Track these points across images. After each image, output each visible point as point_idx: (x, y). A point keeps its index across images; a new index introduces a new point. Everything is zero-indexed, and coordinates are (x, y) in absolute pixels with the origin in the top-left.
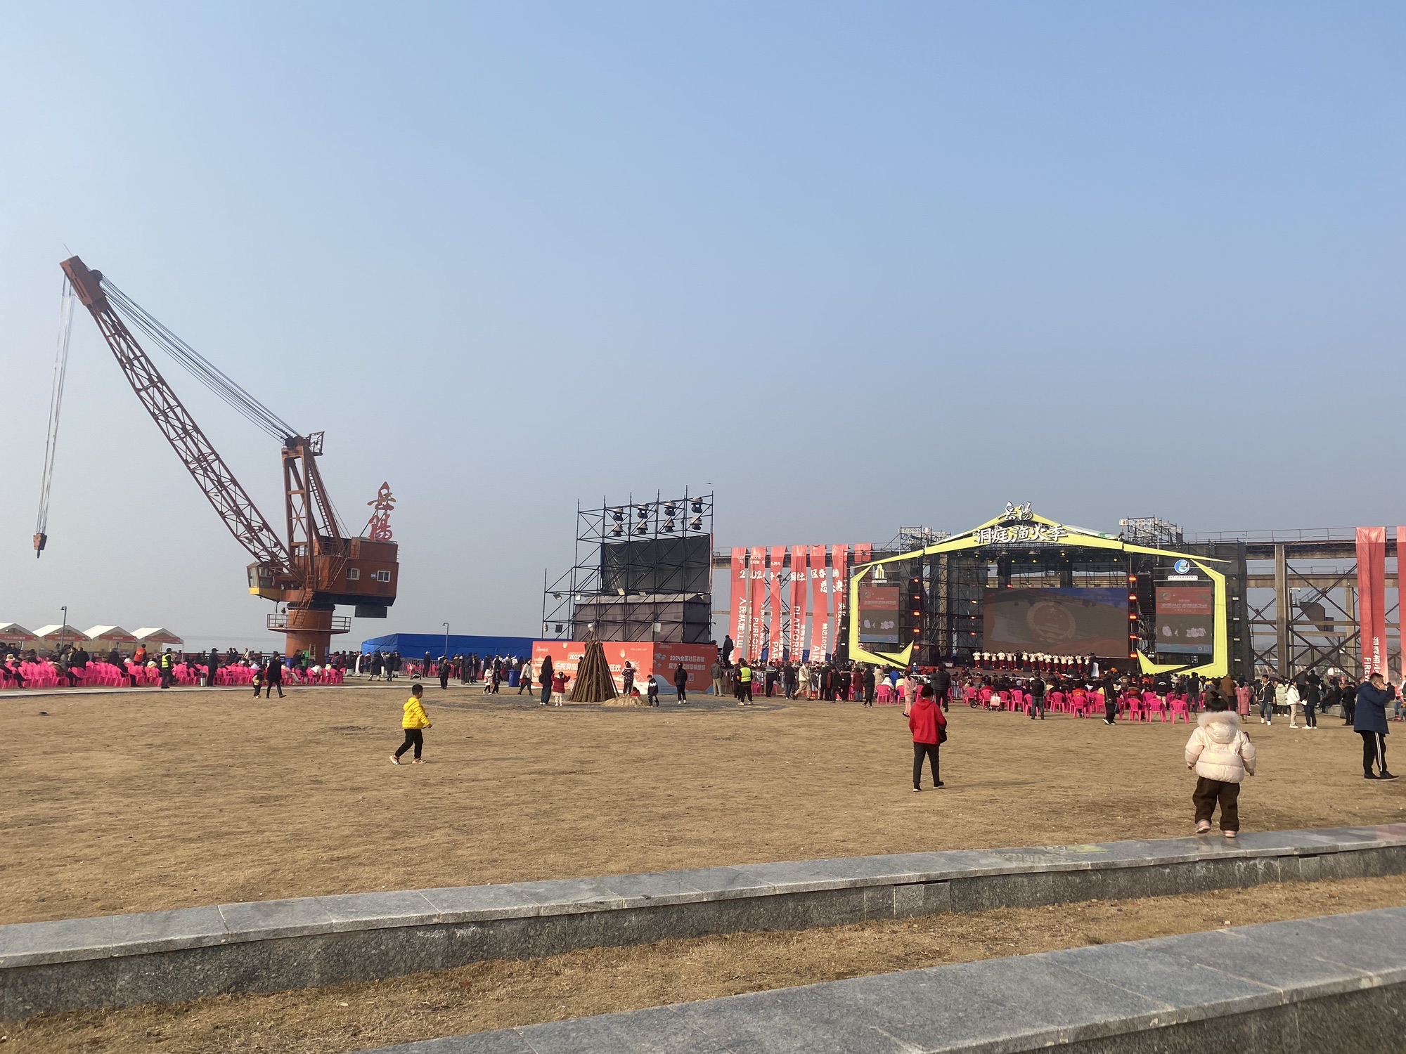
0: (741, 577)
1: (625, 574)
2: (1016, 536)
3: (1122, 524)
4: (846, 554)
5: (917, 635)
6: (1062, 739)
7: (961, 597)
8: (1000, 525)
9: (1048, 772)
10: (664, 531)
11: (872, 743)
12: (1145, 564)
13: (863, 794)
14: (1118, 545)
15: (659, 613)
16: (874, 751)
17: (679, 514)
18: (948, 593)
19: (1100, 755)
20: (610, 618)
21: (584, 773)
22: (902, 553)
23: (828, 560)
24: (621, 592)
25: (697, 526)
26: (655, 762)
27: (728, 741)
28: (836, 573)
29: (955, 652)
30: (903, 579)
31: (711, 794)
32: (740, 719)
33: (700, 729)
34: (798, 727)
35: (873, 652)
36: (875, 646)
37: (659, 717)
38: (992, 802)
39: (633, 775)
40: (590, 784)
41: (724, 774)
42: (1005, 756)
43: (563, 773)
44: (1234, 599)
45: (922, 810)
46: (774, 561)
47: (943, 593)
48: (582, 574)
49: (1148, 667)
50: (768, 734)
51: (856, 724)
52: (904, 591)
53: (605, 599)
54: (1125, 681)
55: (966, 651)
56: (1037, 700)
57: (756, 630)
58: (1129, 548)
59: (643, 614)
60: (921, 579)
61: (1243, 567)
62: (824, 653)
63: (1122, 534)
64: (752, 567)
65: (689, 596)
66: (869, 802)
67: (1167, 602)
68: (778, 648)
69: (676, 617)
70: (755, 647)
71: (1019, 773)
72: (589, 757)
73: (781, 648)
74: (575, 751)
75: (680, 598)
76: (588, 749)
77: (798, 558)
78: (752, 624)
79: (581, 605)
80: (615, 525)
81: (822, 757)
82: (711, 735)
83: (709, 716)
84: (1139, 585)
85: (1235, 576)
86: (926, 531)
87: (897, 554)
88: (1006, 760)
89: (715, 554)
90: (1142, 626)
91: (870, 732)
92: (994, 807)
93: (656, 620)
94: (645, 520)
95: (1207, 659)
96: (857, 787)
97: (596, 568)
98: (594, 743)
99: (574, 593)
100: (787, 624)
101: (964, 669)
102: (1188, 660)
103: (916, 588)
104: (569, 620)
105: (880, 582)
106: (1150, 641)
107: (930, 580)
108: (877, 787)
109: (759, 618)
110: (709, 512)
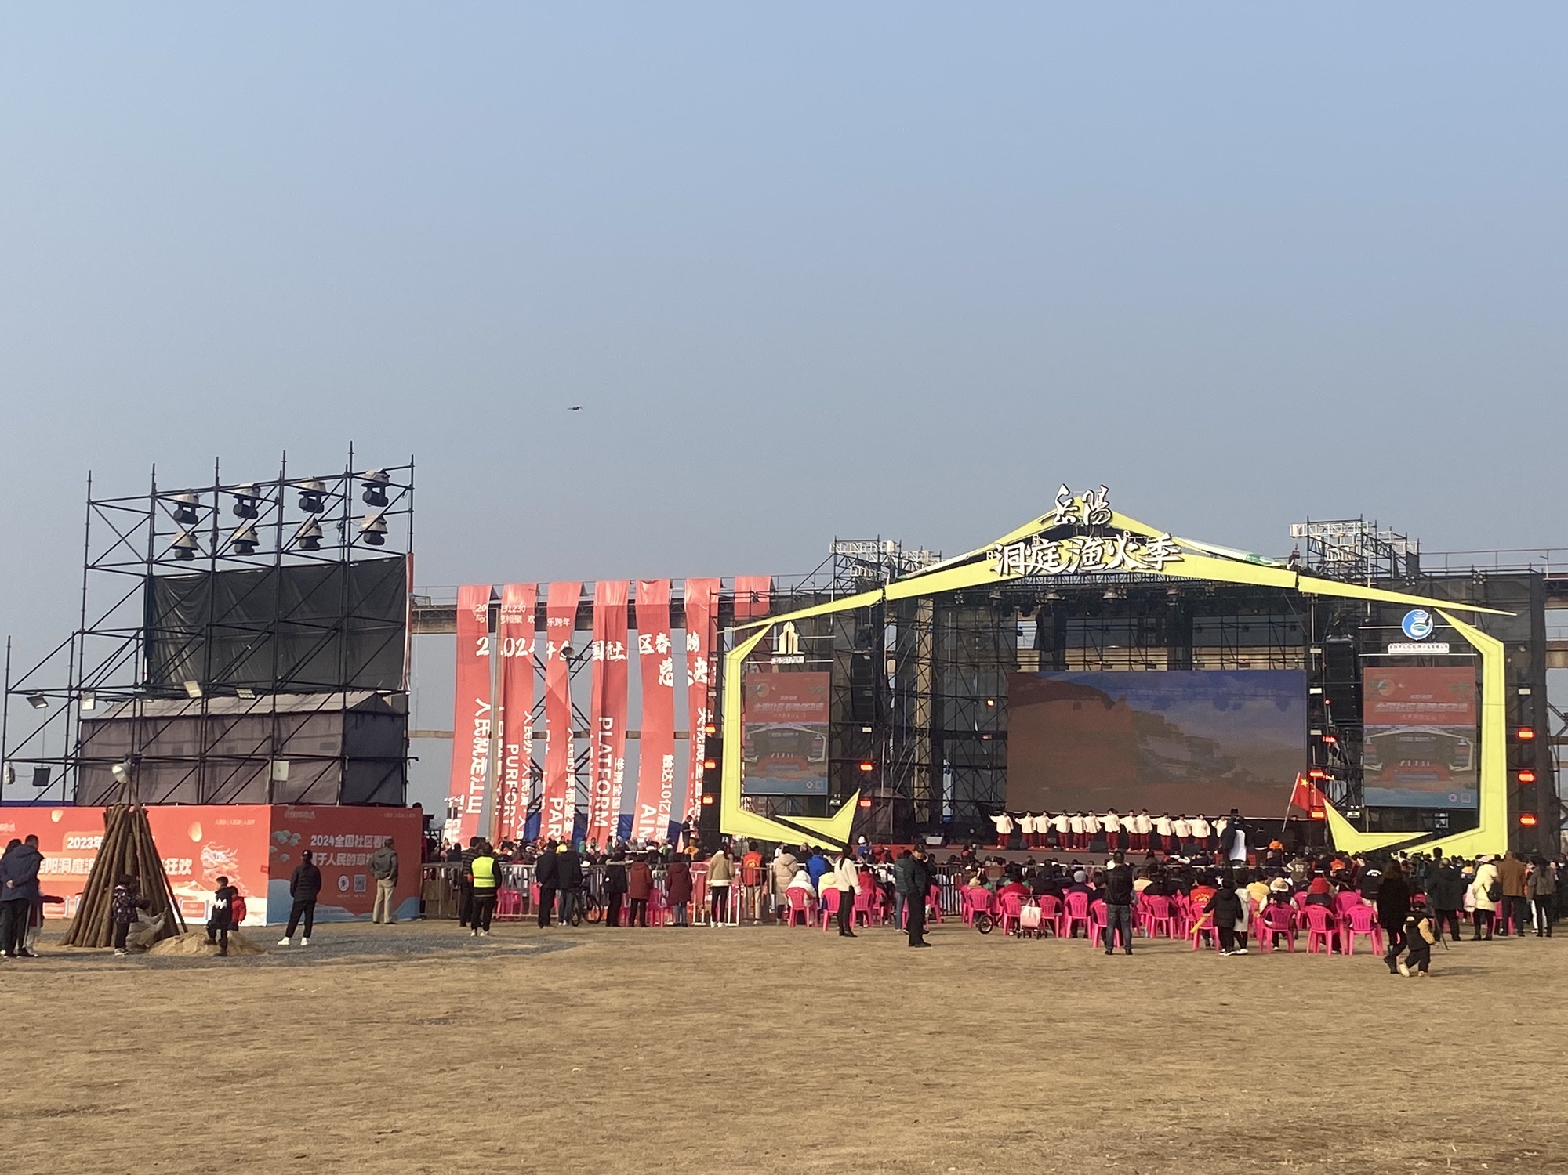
0: (479, 653)
1: (202, 650)
2: (1076, 558)
3: (1296, 534)
4: (715, 600)
5: (868, 777)
6: (1170, 995)
7: (961, 691)
8: (1043, 535)
9: (1138, 1068)
10: (297, 546)
11: (767, 1017)
12: (1340, 618)
13: (742, 1131)
14: (1285, 579)
15: (285, 735)
16: (769, 1035)
17: (333, 509)
18: (934, 682)
19: (1247, 1028)
20: (167, 751)
21: (95, 1110)
22: (838, 597)
23: (677, 614)
24: (194, 690)
25: (375, 537)
26: (268, 1080)
27: (443, 1027)
28: (694, 642)
29: (947, 811)
30: (839, 654)
31: (398, 1147)
32: (472, 976)
33: (379, 1001)
34: (604, 986)
35: (772, 816)
36: (777, 802)
37: (282, 976)
38: (1020, 1137)
39: (215, 1111)
40: (109, 1137)
41: (431, 1102)
42: (1049, 1036)
43: (48, 1113)
44: (1522, 692)
45: (870, 1161)
46: (554, 617)
47: (923, 683)
48: (97, 649)
49: (1348, 839)
50: (535, 1006)
51: (733, 976)
52: (841, 679)
53: (153, 707)
54: (1299, 868)
55: (970, 810)
56: (1118, 913)
57: (512, 773)
58: (1310, 586)
59: (245, 741)
60: (880, 655)
61: (1539, 626)
62: (664, 820)
63: (1295, 556)
64: (504, 631)
65: (355, 698)
66: (754, 1149)
67: (1386, 700)
68: (562, 811)
69: (324, 746)
70: (511, 810)
71: (1077, 1073)
72: (111, 1074)
73: (570, 812)
74: (75, 1063)
75: (335, 702)
76: (110, 1057)
77: (608, 608)
78: (504, 759)
79: (95, 721)
80: (178, 533)
81: (655, 1053)
82: (401, 1014)
83: (401, 970)
84: (1330, 664)
85: (1524, 644)
86: (890, 547)
87: (826, 599)
88: (1050, 1046)
89: (419, 602)
90: (1334, 753)
91: (762, 994)
92: (1024, 1149)
93: (276, 754)
94: (251, 522)
95: (1466, 819)
96: (729, 1117)
97: (133, 633)
98: (122, 1043)
99: (75, 693)
100: (583, 758)
101: (966, 849)
102: (1429, 822)
103: (867, 671)
104: (66, 758)
105: (789, 660)
106: (1353, 783)
107: (898, 656)
108: (773, 1114)
109: (521, 745)
110: (403, 504)
